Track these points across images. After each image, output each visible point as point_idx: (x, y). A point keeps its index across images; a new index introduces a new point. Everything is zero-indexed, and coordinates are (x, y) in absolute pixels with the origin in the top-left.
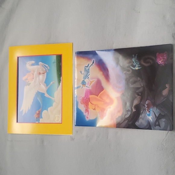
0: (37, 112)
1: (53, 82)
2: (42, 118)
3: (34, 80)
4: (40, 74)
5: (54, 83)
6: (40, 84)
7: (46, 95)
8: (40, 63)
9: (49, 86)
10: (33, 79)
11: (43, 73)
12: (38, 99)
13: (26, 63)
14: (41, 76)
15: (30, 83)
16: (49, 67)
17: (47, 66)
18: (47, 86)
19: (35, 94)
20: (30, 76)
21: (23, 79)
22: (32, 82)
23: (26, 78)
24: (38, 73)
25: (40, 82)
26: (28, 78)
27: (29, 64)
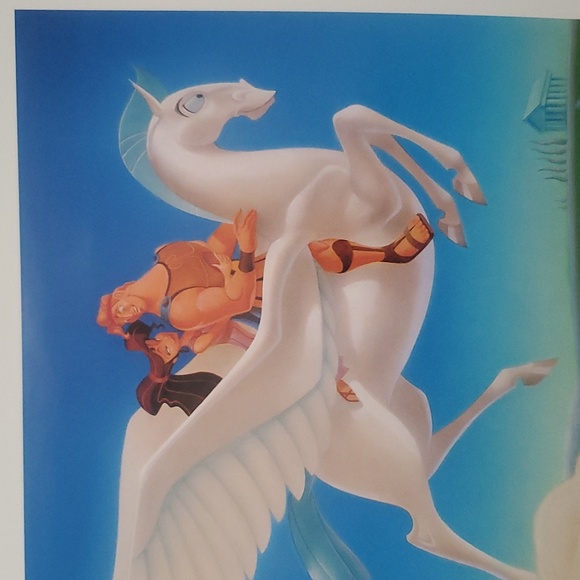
1: (529, 368)
3: (261, 333)
4: (346, 257)
5: (531, 381)
6: (347, 395)
7: (430, 532)
8: (352, 114)
9: (468, 420)
10: (253, 317)
11: (391, 256)
13: (144, 114)
14: (360, 292)
15: (207, 382)
16: (469, 179)
17: (447, 154)
19: (280, 513)
20: (201, 286)
21: (102, 316)
22: (233, 366)
23: (149, 302)
24: (316, 251)
25: (342, 371)
26: (178, 310)
27: (183, 125)
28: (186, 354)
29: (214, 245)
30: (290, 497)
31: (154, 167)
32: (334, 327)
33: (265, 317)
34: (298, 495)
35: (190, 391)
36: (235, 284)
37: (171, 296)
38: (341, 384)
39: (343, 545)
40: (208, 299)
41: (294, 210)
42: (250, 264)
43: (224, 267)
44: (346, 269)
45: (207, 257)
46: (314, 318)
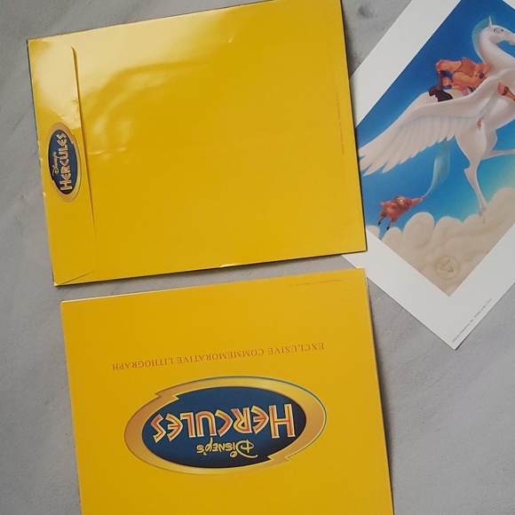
0: (401, 200)
2: (402, 227)
3: (471, 95)
4: (506, 92)
6: (479, 125)
7: (471, 173)
9: (502, 153)
10: (472, 90)
12: (437, 164)
13: (487, 25)
14: (502, 103)
15: (449, 97)
18: (498, 147)
19: (440, 141)
20: (466, 74)
21: (438, 64)
22: (458, 98)
23: (451, 68)
24: (499, 86)
25: (483, 118)
26: (456, 76)
27: (493, 34)
28: (450, 87)
29: (477, 66)
30: (445, 139)
31: (478, 39)
32: (489, 106)
33: (475, 92)
34: (448, 140)
35: (443, 96)
36: (474, 79)
37: (458, 71)
38: (480, 121)
39: (449, 159)
40: (465, 78)
41: (503, 72)
42: (482, 77)
43: (475, 73)
44: (503, 95)
45: (473, 68)
46: (487, 100)
